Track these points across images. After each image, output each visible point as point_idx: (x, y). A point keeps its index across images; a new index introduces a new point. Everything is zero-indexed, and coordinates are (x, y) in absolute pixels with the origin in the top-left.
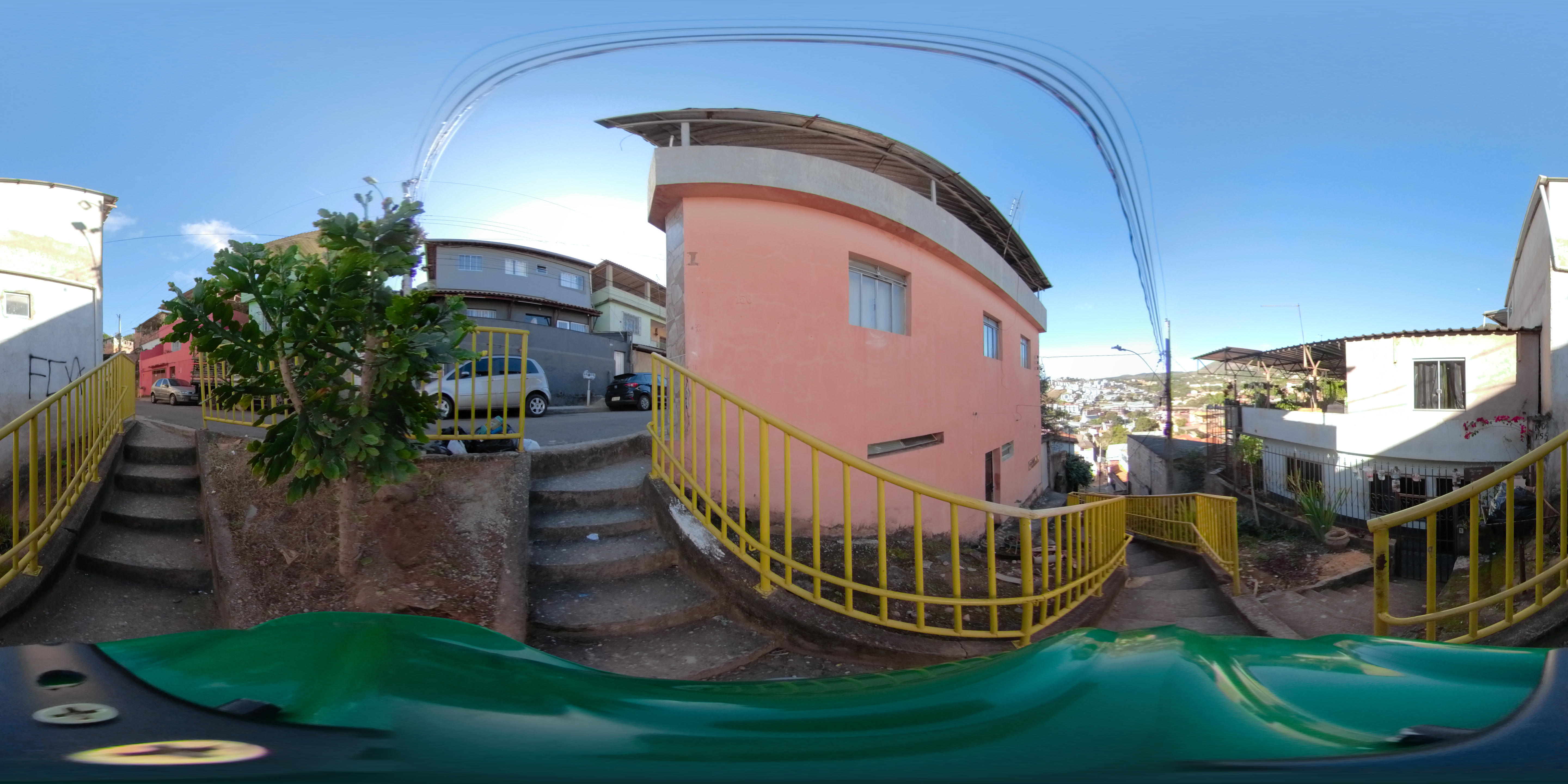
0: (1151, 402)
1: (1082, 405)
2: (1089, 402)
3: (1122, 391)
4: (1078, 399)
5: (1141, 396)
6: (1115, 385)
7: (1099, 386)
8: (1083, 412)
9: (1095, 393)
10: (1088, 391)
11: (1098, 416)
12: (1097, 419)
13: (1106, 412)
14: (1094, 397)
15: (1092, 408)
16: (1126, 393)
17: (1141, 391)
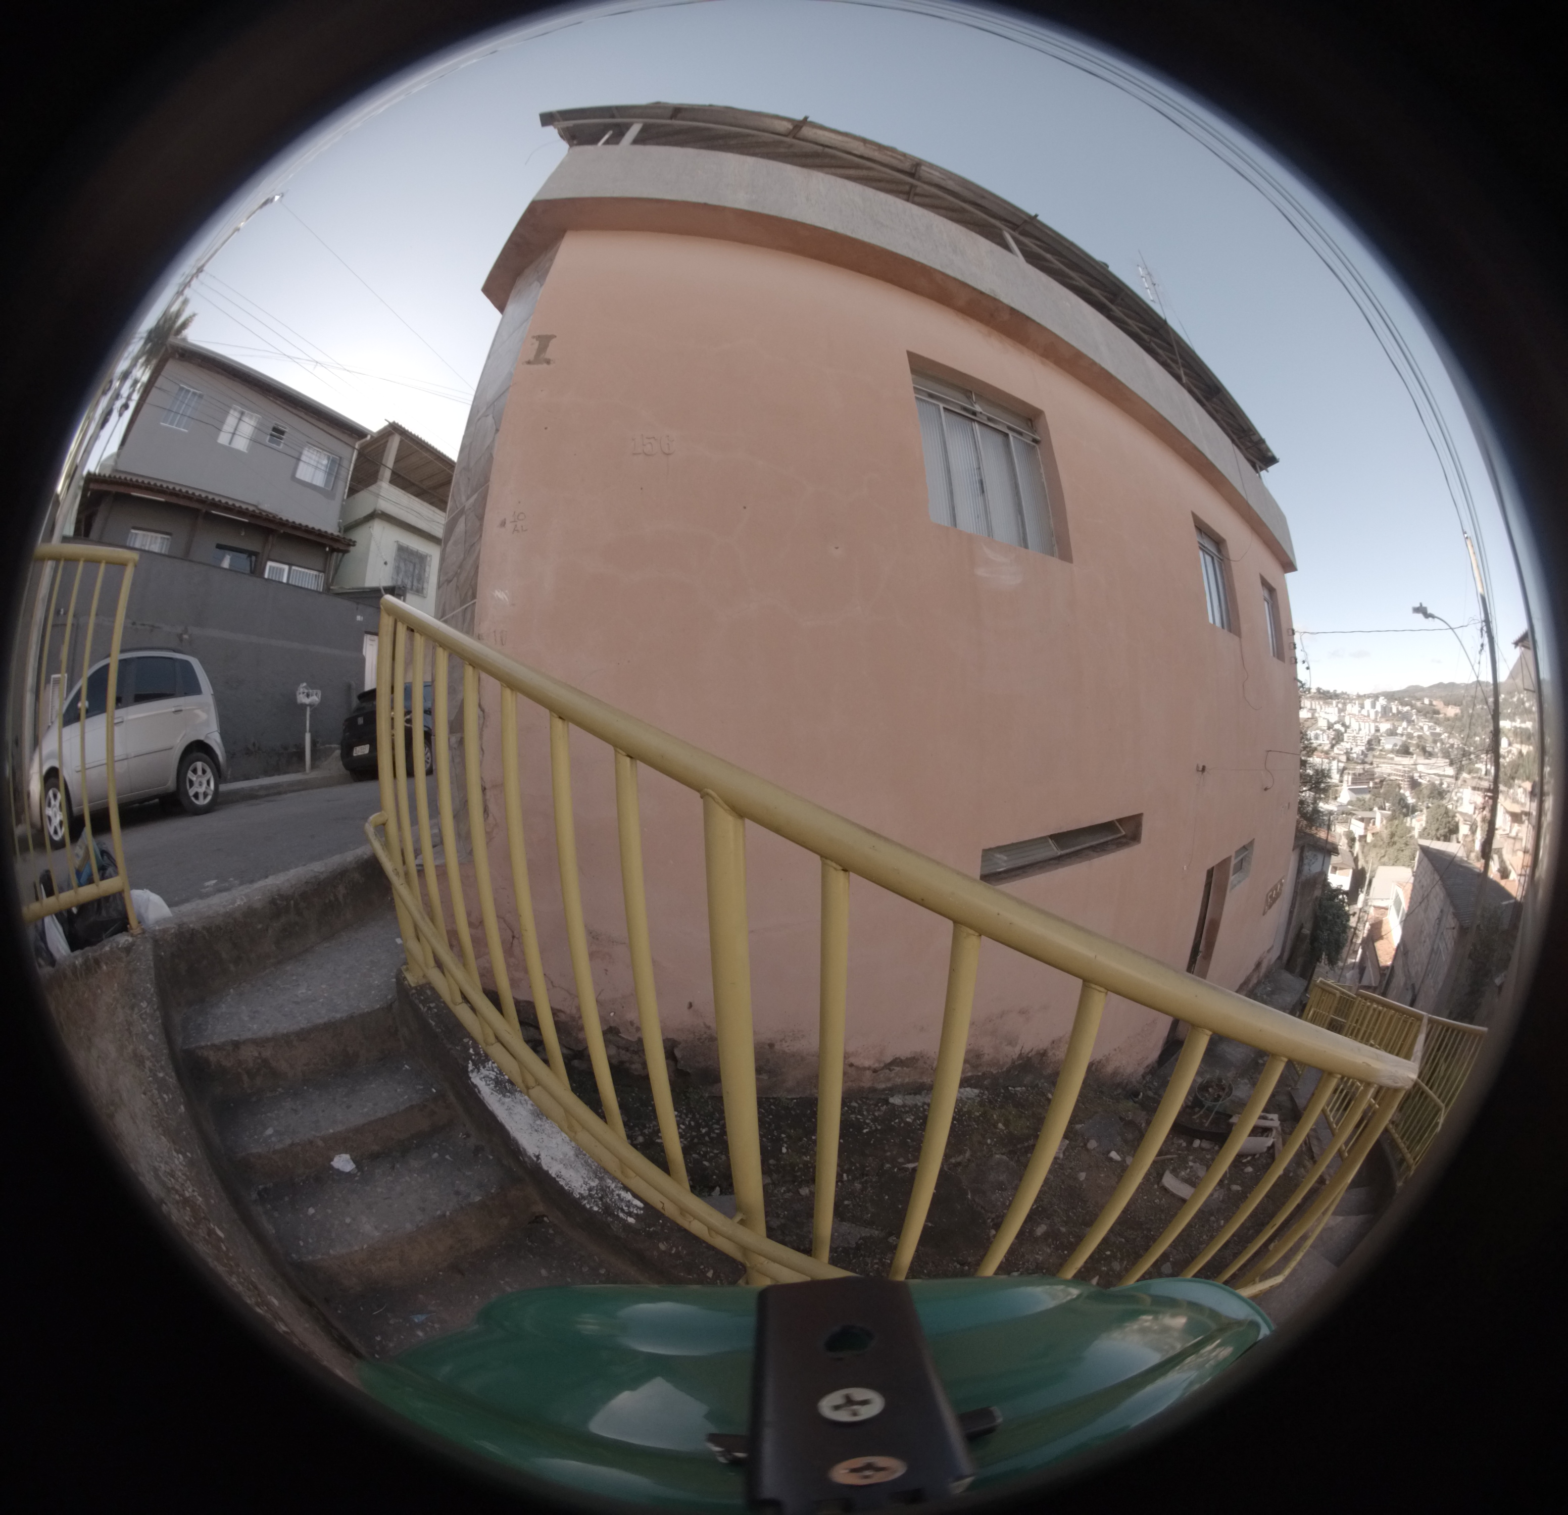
0: (1451, 764)
1: (1344, 758)
2: (1357, 750)
3: (1409, 730)
4: (1337, 743)
5: (1439, 744)
6: (1399, 712)
7: (1372, 716)
8: (1345, 777)
9: (1366, 731)
10: (1354, 725)
11: (1368, 791)
12: (1367, 797)
13: (1382, 781)
14: (1365, 740)
15: (1359, 768)
16: (1416, 734)
17: (1438, 730)
